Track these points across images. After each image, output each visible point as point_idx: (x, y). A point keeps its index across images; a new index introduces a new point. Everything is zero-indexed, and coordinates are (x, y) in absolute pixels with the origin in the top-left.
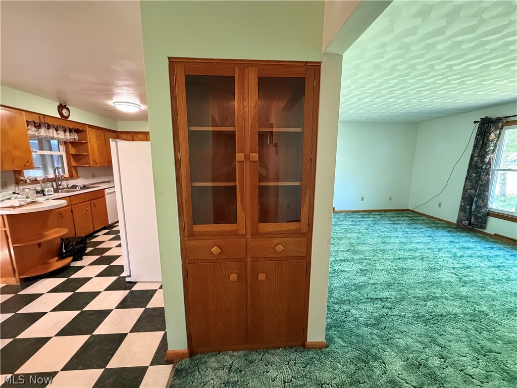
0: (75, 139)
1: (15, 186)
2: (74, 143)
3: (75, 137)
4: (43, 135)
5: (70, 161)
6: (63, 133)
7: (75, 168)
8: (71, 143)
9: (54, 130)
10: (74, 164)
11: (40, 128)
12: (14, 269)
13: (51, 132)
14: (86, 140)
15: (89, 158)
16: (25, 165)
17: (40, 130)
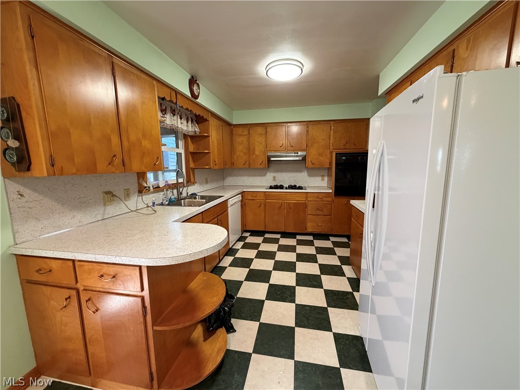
0: (195, 131)
1: (138, 196)
2: (194, 138)
3: (196, 130)
4: (168, 123)
5: (189, 161)
6: (185, 122)
7: (193, 169)
8: (192, 137)
9: (179, 117)
10: (192, 165)
11: (165, 114)
12: (151, 374)
13: (176, 119)
14: (208, 132)
15: (209, 156)
16: (155, 164)
17: (165, 116)
